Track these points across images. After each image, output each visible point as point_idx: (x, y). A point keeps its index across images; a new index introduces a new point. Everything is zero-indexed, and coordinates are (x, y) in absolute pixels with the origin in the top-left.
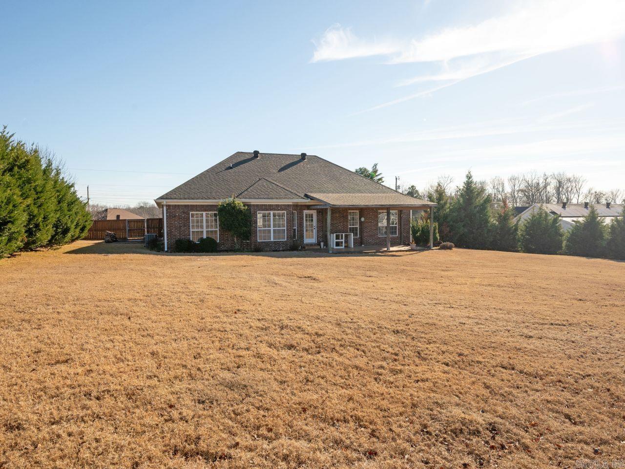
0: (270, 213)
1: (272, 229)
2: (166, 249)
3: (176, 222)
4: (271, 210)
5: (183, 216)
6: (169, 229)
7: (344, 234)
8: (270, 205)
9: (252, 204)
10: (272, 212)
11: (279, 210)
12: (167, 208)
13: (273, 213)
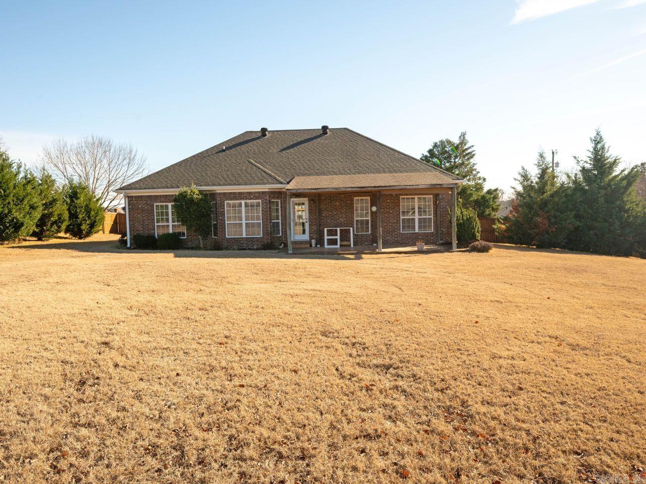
0: (241, 203)
1: (244, 222)
2: (129, 245)
3: (139, 215)
4: (241, 199)
5: (146, 208)
6: (132, 223)
7: (338, 229)
8: (240, 193)
9: (217, 192)
10: (243, 202)
11: (251, 199)
12: (130, 199)
13: (246, 203)
